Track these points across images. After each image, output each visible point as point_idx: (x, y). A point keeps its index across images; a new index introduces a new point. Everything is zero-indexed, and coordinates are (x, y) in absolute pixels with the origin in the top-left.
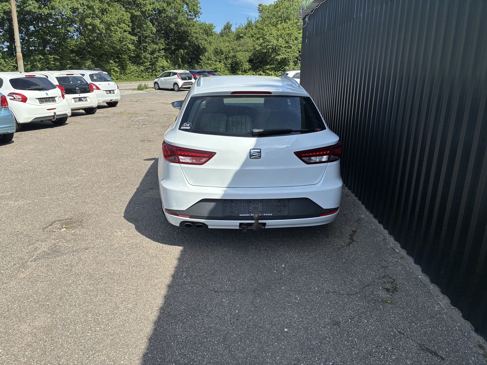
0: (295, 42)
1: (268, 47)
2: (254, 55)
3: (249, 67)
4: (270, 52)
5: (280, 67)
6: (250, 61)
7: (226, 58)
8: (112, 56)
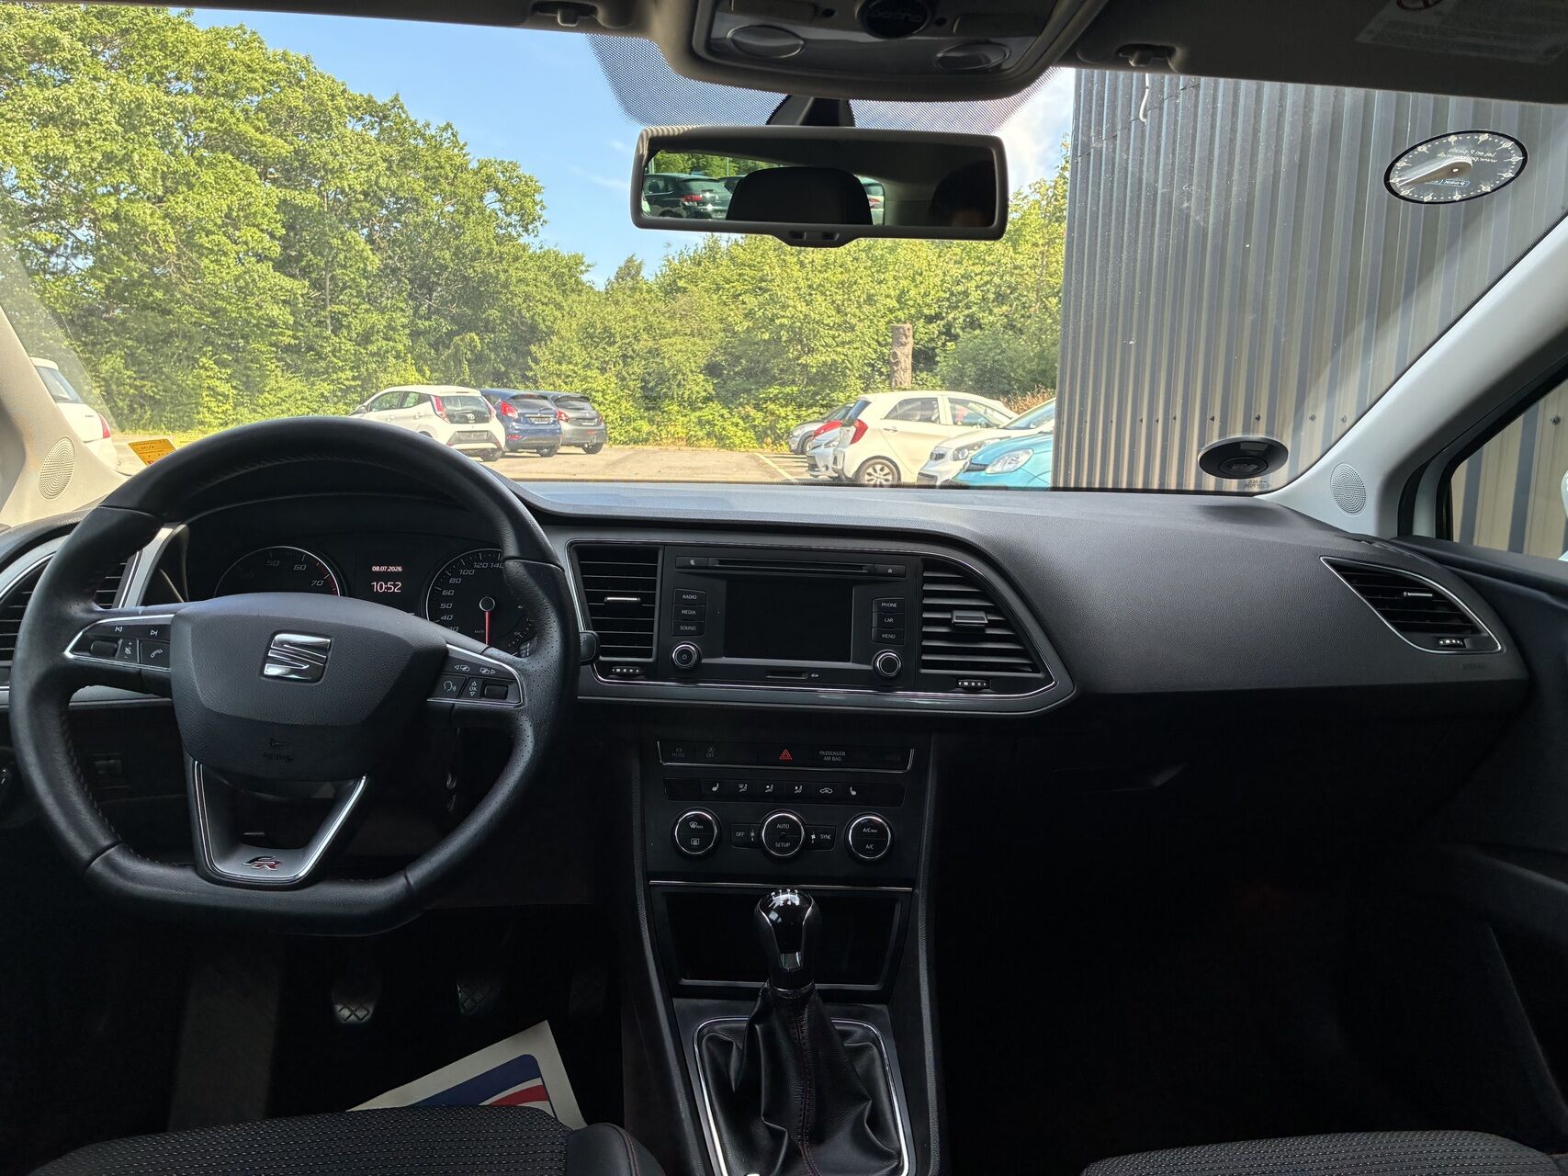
1: (776, 323)
2: (724, 348)
3: (705, 391)
6: (712, 370)
7: (625, 357)
8: (208, 342)
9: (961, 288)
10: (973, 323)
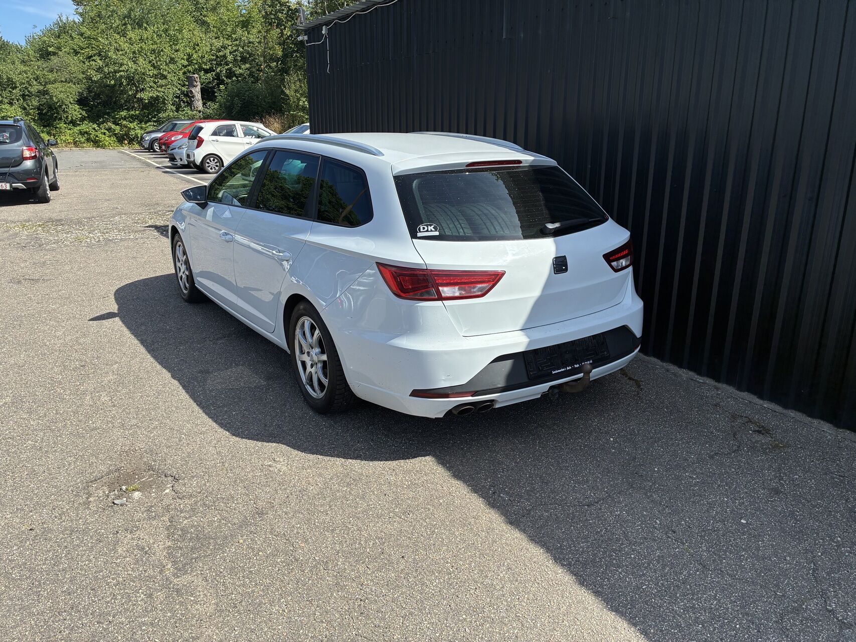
0: (171, 66)
1: (118, 75)
2: (89, 89)
3: (81, 114)
4: (124, 84)
5: (149, 114)
6: (82, 101)
7: (23, 96)
9: (221, 54)
10: (230, 73)
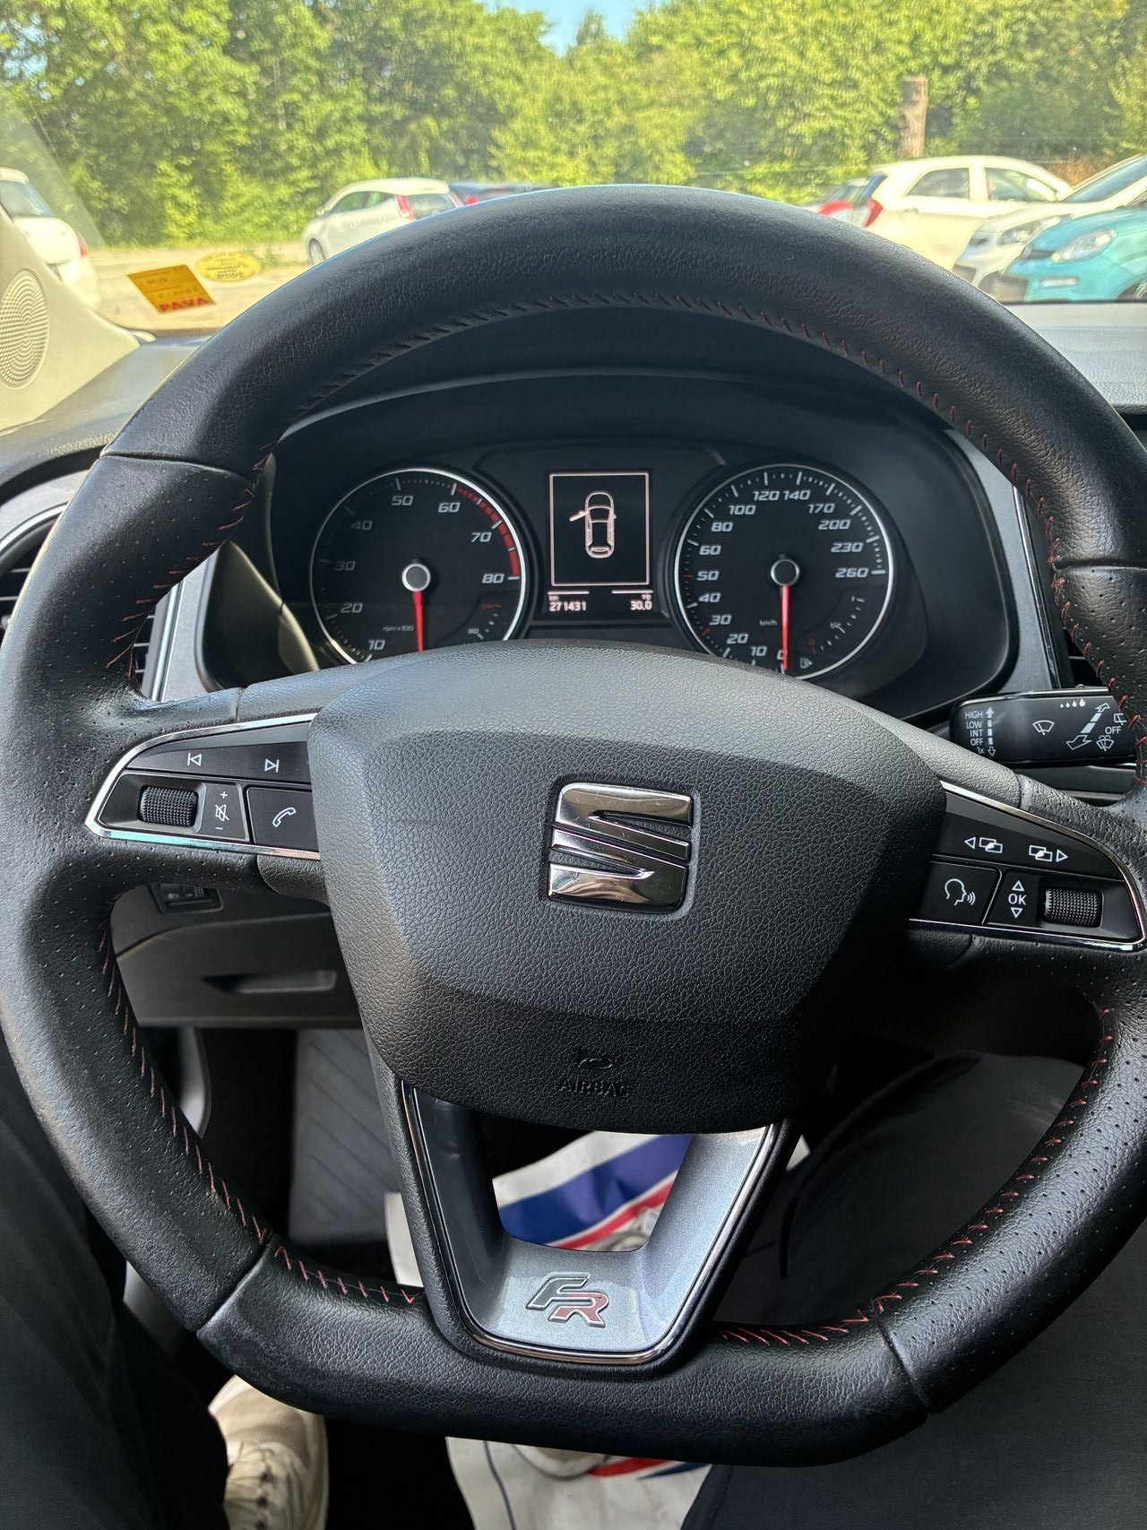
0: (873, 59)
1: (763, 85)
2: (708, 121)
4: (771, 104)
6: (692, 148)
7: (595, 138)
8: (166, 144)
9: (986, 28)
10: (998, 72)
